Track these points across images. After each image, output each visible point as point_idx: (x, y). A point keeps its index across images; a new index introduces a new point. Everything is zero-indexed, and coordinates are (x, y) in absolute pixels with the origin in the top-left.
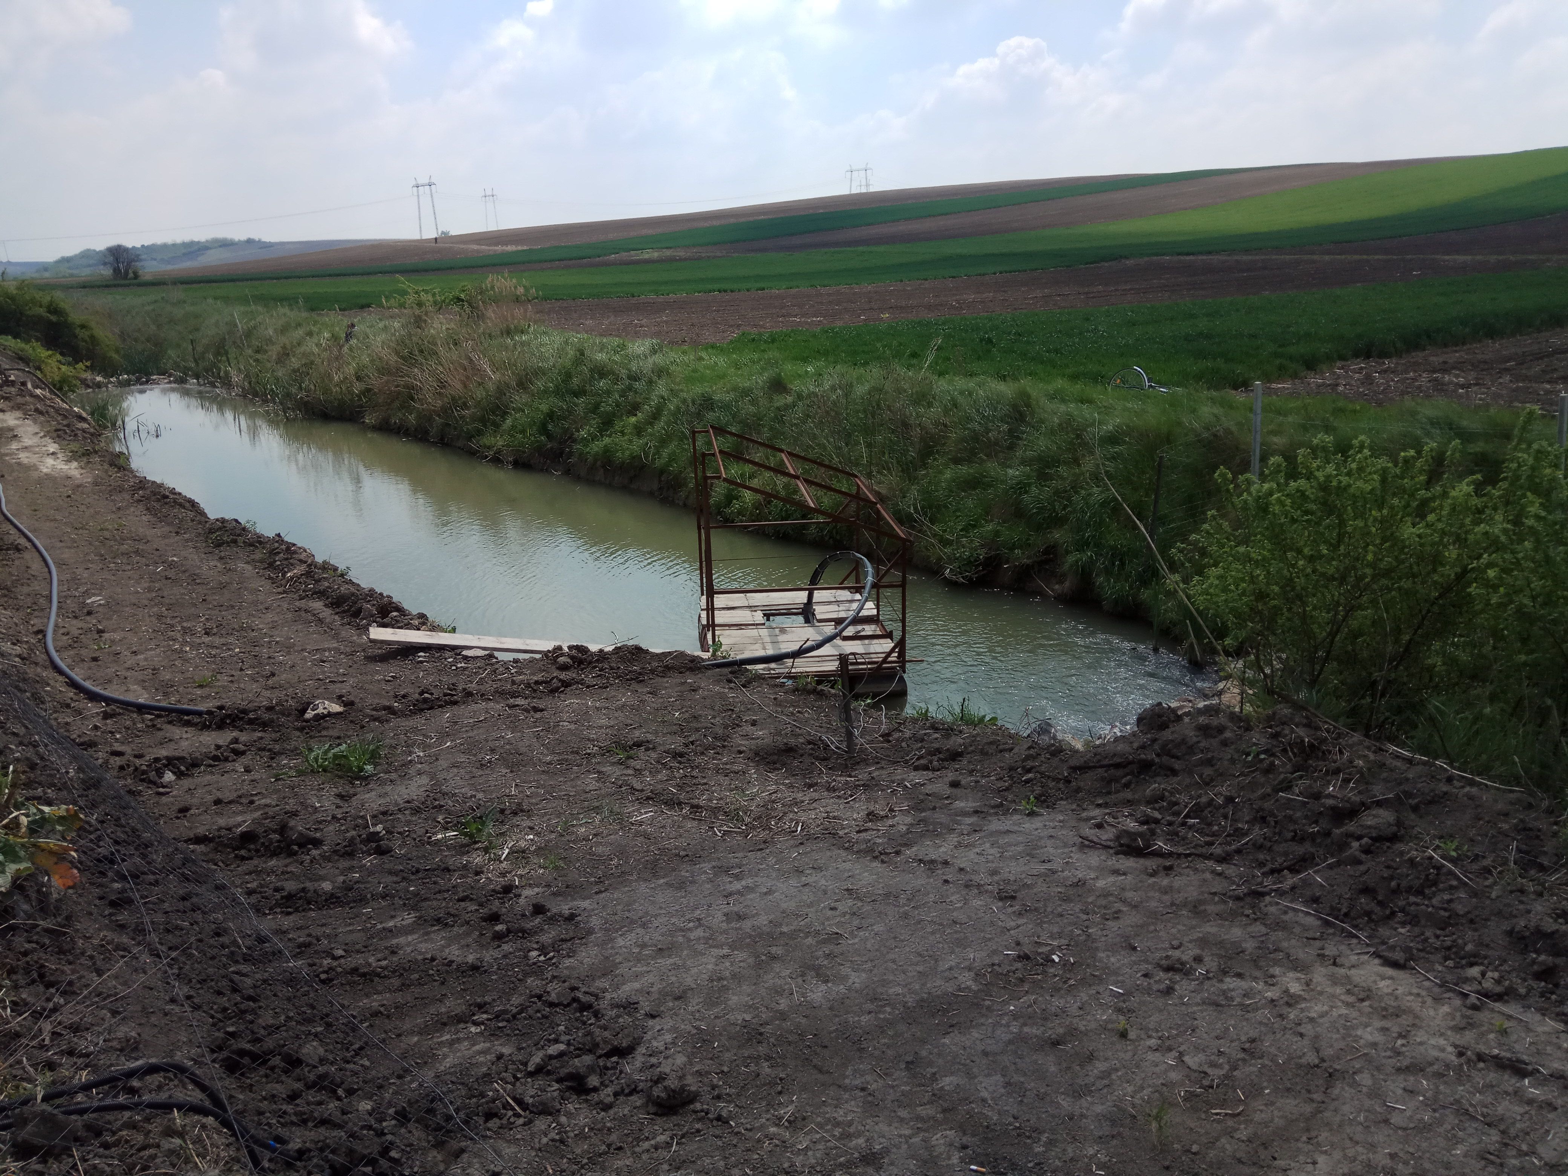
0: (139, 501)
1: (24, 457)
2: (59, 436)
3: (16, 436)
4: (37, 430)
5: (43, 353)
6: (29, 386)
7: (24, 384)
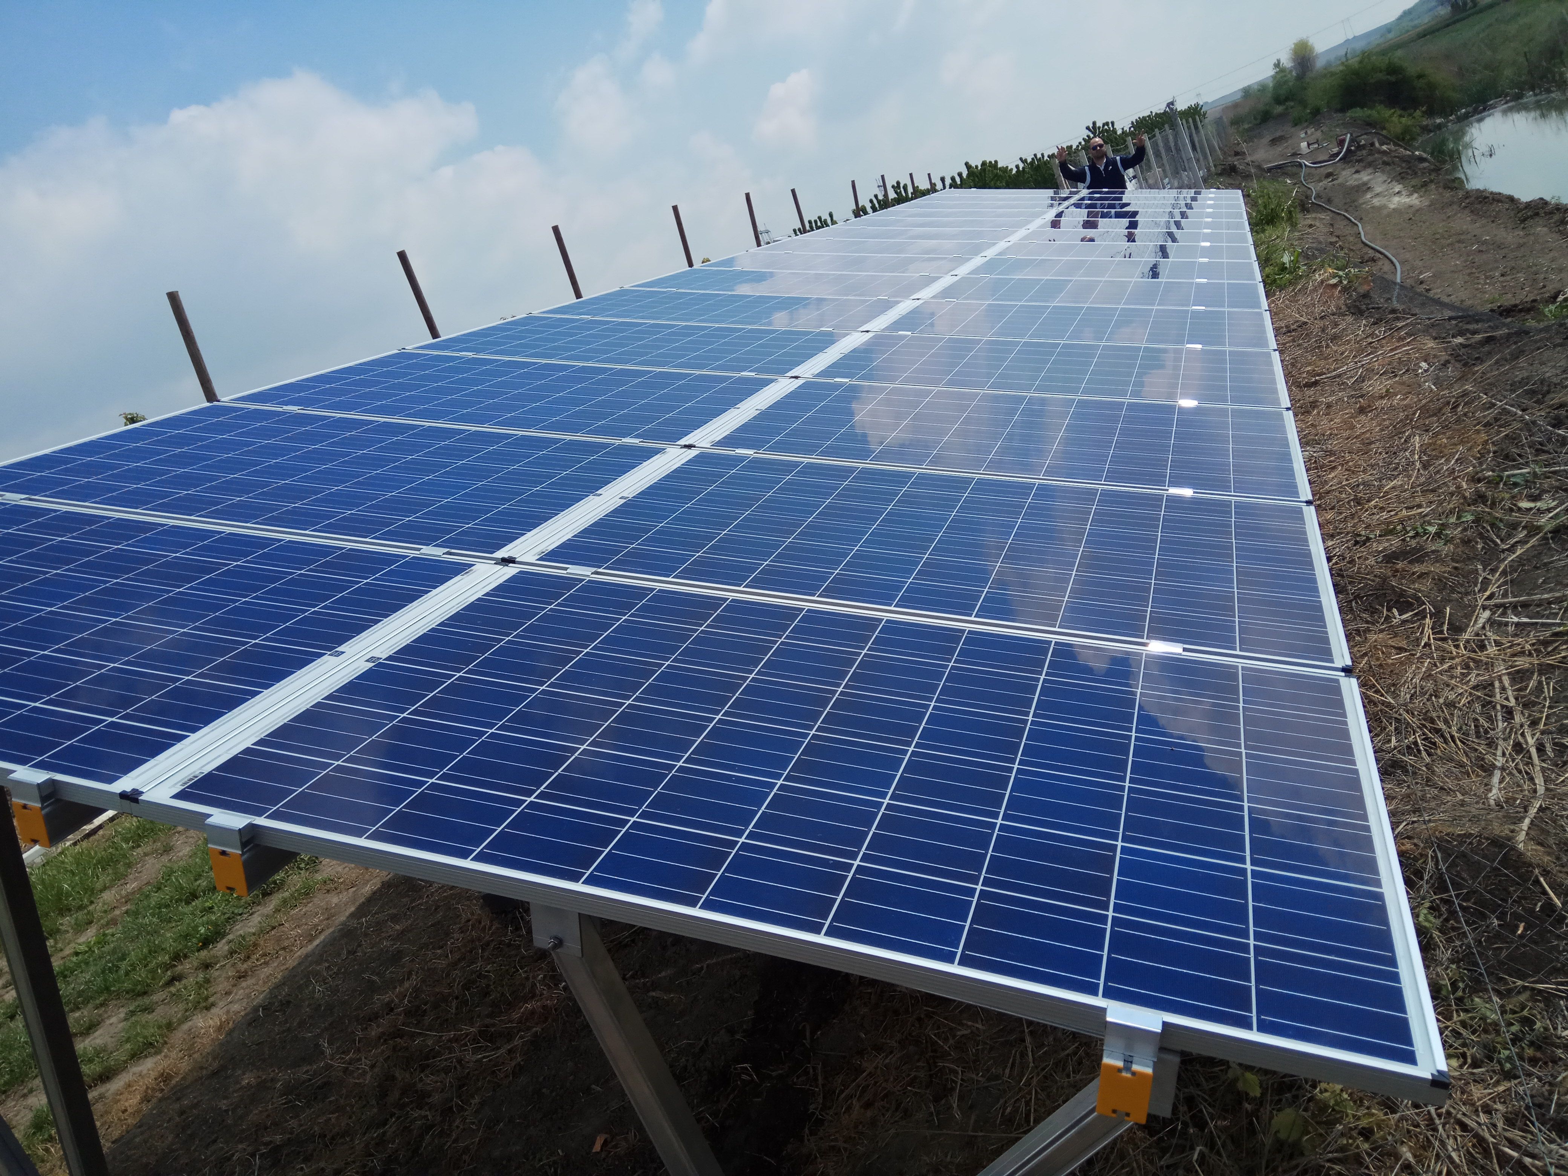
0: (1466, 207)
1: (1376, 202)
2: (1402, 178)
3: (1369, 188)
4: (1385, 178)
5: (1387, 113)
6: (1377, 145)
7: (1372, 144)
